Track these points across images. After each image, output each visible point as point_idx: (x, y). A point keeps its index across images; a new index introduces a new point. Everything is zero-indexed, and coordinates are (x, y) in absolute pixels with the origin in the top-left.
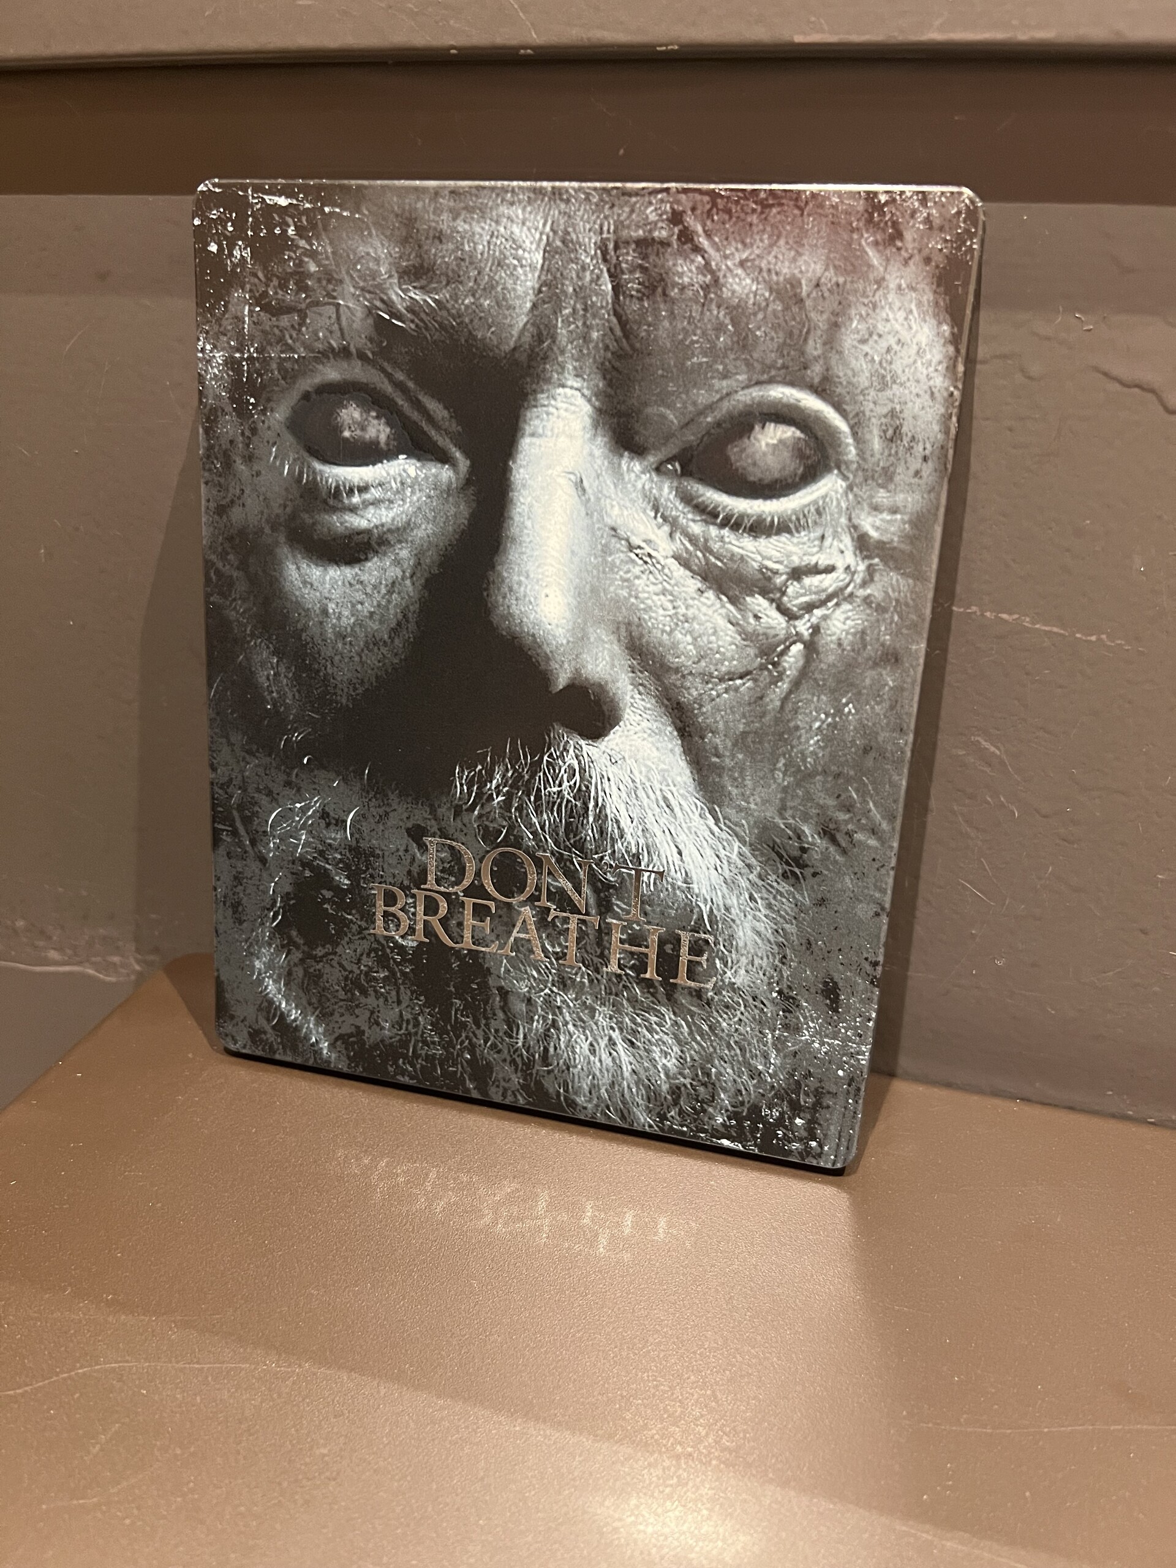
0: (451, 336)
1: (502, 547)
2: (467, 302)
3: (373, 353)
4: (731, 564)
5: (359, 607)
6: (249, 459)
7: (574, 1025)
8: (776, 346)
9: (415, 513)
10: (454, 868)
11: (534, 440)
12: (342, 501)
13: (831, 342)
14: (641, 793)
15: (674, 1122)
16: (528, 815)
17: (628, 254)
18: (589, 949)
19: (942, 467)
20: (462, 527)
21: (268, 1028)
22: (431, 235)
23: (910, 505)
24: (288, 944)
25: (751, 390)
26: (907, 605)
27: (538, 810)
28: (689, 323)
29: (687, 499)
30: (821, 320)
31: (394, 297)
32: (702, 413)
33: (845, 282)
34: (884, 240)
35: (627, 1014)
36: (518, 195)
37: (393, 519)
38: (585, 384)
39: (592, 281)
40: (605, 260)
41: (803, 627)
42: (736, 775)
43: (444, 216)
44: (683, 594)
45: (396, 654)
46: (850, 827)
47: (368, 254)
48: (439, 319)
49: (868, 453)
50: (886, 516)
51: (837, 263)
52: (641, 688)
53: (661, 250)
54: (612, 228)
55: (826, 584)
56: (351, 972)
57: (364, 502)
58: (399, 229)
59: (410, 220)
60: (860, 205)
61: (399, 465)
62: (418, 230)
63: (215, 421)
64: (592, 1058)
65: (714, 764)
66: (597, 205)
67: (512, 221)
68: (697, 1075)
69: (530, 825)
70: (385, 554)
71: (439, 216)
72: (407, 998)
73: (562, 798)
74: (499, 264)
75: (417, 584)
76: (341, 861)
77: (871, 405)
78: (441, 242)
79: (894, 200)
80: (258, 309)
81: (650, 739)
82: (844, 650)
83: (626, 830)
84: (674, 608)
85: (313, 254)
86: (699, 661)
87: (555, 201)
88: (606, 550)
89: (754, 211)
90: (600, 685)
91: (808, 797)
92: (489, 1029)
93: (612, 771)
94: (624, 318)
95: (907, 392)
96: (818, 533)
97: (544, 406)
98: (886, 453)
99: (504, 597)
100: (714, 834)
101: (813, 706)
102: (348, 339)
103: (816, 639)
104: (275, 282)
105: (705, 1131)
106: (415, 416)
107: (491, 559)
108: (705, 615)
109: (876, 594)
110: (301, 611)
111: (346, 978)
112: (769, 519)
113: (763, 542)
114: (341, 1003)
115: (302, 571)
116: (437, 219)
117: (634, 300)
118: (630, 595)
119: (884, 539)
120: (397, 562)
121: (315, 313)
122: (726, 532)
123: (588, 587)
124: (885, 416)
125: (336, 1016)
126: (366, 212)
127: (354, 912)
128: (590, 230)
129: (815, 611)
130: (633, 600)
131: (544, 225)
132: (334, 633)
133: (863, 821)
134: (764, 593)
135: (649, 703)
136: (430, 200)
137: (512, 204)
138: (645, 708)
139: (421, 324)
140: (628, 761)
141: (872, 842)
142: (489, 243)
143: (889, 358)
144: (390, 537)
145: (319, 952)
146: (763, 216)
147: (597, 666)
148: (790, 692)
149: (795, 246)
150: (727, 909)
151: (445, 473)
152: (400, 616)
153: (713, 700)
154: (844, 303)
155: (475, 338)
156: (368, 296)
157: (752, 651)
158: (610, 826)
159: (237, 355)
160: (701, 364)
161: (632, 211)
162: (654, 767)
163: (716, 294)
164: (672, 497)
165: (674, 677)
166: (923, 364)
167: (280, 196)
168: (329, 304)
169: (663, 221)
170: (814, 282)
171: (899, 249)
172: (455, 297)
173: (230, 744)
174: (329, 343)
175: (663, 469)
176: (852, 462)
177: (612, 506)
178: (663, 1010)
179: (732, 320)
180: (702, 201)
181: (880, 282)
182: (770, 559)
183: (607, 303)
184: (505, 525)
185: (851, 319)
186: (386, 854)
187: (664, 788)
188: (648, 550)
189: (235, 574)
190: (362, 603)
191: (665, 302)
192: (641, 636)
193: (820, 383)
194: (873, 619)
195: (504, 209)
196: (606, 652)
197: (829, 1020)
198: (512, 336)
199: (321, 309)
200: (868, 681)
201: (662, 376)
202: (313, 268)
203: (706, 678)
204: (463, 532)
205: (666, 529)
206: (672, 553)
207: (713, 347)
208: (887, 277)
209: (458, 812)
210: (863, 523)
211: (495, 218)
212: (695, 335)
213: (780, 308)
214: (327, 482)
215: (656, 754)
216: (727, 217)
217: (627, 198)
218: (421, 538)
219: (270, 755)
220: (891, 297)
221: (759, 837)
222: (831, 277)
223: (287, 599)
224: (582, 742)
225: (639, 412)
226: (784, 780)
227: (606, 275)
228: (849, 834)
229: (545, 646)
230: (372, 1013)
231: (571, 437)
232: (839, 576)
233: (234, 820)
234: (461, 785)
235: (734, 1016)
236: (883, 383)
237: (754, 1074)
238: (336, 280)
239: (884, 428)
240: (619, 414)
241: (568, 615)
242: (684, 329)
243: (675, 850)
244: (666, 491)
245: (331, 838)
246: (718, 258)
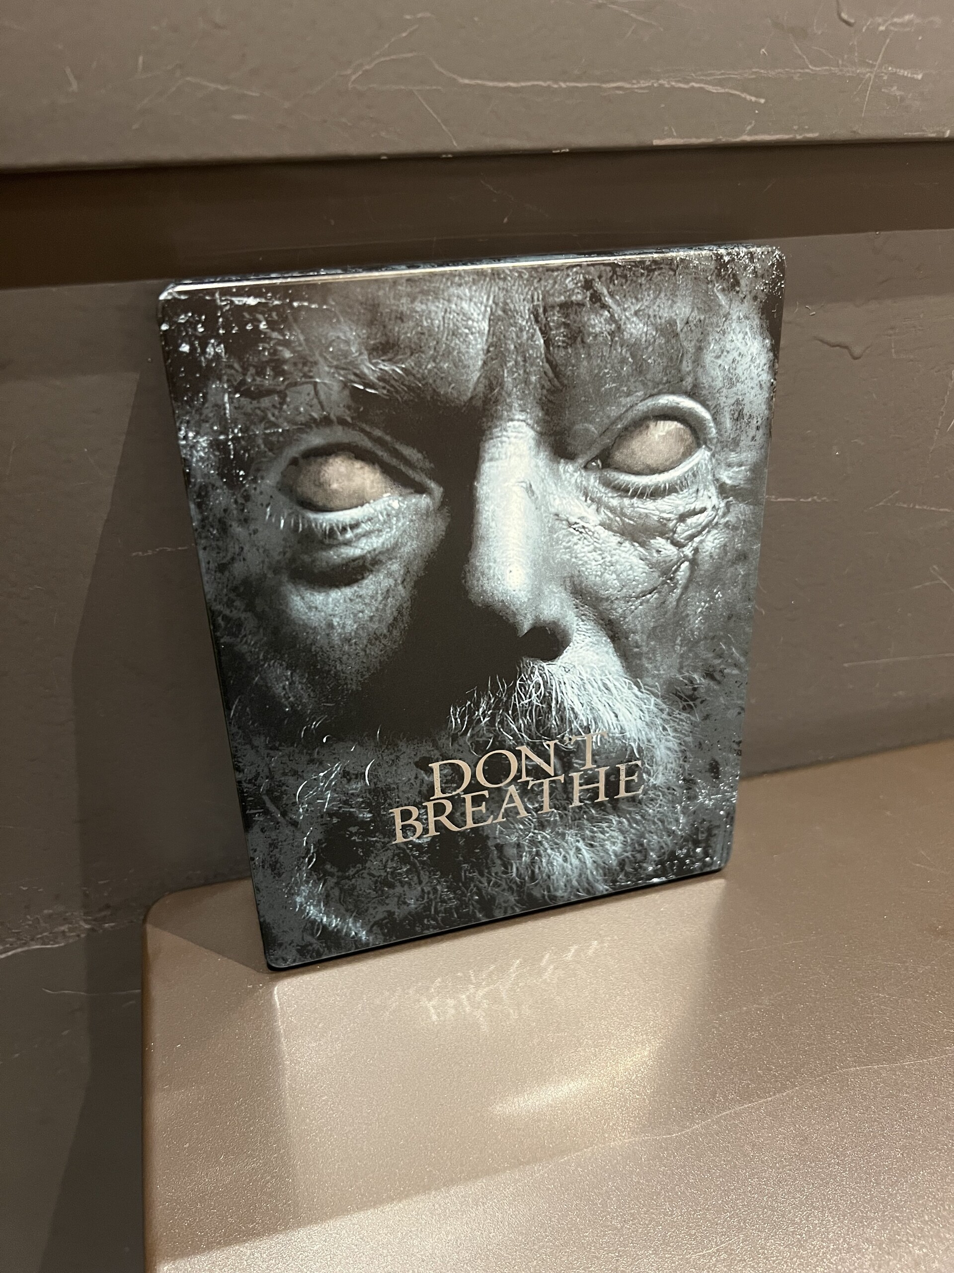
0: (418, 396)
1: (473, 546)
2: (429, 366)
3: (352, 418)
4: (639, 521)
5: (361, 615)
6: (245, 521)
7: (552, 849)
8: (661, 368)
9: (401, 535)
10: (454, 777)
11: (492, 463)
12: (336, 539)
13: (697, 361)
14: (588, 686)
15: (623, 881)
16: (508, 724)
17: (554, 315)
18: (558, 797)
19: (768, 432)
20: (441, 537)
21: (314, 941)
22: (393, 316)
23: (749, 460)
24: (324, 875)
25: (646, 401)
26: (750, 522)
27: (515, 719)
28: (601, 361)
29: (607, 483)
30: (690, 347)
31: (366, 371)
32: (614, 423)
33: (705, 318)
34: (728, 287)
35: (587, 828)
36: (464, 277)
37: (383, 543)
38: (529, 416)
39: (528, 340)
40: (537, 321)
41: (688, 551)
42: (650, 655)
43: (404, 300)
44: (609, 548)
45: (395, 642)
46: (722, 666)
47: (338, 338)
48: (406, 383)
49: (724, 430)
50: (736, 469)
51: (700, 306)
52: (583, 617)
53: (579, 310)
54: (541, 297)
55: (700, 521)
56: (380, 876)
57: (356, 536)
58: (364, 314)
59: (374, 305)
60: (712, 265)
61: (384, 502)
62: (382, 314)
63: (207, 495)
64: (565, 864)
65: (636, 653)
66: (528, 280)
67: (461, 299)
68: (635, 848)
69: (510, 731)
70: (378, 571)
71: (399, 300)
72: (427, 877)
73: (532, 706)
74: (453, 334)
75: (409, 587)
76: (363, 802)
77: (724, 399)
78: (402, 321)
79: (734, 259)
80: (237, 395)
81: (592, 649)
82: (714, 559)
83: (579, 713)
84: (603, 558)
85: (287, 344)
86: (622, 589)
87: (495, 280)
88: (552, 530)
89: (642, 274)
90: (554, 622)
91: (697, 656)
92: (491, 875)
93: (566, 677)
94: (554, 363)
95: (746, 386)
96: (695, 488)
97: (498, 437)
98: (734, 428)
99: (478, 581)
100: (638, 697)
101: (696, 599)
102: (328, 409)
103: (696, 557)
104: (252, 370)
105: (641, 879)
106: (394, 462)
107: (467, 554)
108: (624, 558)
109: (731, 519)
110: (308, 630)
111: (376, 882)
112: (663, 486)
113: (660, 501)
114: (374, 900)
115: (306, 599)
116: (397, 303)
117: (561, 349)
118: (572, 557)
119: (735, 484)
120: (390, 575)
121: (295, 392)
122: (635, 500)
123: (541, 558)
124: (733, 405)
125: (371, 911)
126: (333, 303)
127: (377, 834)
128: (524, 300)
129: (695, 539)
130: (574, 560)
131: (488, 299)
132: (341, 639)
133: (730, 661)
134: (662, 535)
135: (590, 625)
136: (390, 288)
137: (460, 285)
138: (587, 629)
139: (392, 389)
140: (578, 668)
141: (735, 672)
142: (444, 318)
143: (734, 366)
144: (381, 557)
145: (351, 872)
146: (649, 278)
147: (551, 610)
148: (682, 594)
149: (671, 297)
150: (649, 741)
151: (424, 501)
152: (395, 614)
153: (633, 612)
154: (704, 333)
155: (438, 394)
156: (342, 372)
157: (656, 574)
158: (568, 714)
159: (222, 437)
160: (611, 388)
161: (555, 282)
162: (595, 666)
163: (619, 337)
164: (596, 484)
165: (606, 604)
166: (755, 367)
167: (249, 296)
168: (307, 383)
169: (578, 288)
170: (685, 321)
171: (738, 292)
172: (419, 364)
173: (253, 747)
174: (310, 415)
175: (589, 466)
176: (713, 438)
177: (555, 499)
178: (611, 817)
179: (631, 354)
180: (605, 270)
181: (727, 316)
182: (664, 512)
183: (541, 354)
184: (475, 529)
185: (709, 343)
186: (400, 785)
187: (603, 678)
188: (582, 523)
189: (243, 616)
190: (362, 612)
191: (584, 347)
192: (581, 582)
193: (692, 389)
194: (730, 536)
195: (454, 290)
196: (557, 599)
197: (714, 785)
198: (469, 388)
199: (299, 388)
200: (729, 575)
201: (585, 401)
202: (287, 354)
203: (627, 599)
204: (442, 541)
205: (594, 506)
206: (599, 522)
207: (620, 374)
208: (731, 312)
209: (455, 738)
210: (722, 476)
211: (447, 298)
212: (606, 368)
213: (663, 342)
214: (321, 526)
215: (597, 657)
216: (624, 281)
217: (550, 273)
218: (408, 553)
219: (292, 745)
220: (734, 325)
221: (668, 691)
222: (696, 315)
223: (295, 624)
224: (544, 664)
225: (570, 428)
226: (680, 650)
227: (538, 333)
228: (721, 671)
229: (512, 607)
230: (399, 897)
231: (521, 456)
232: (709, 512)
233: (264, 803)
234: (456, 719)
235: (656, 804)
236: (731, 382)
237: (671, 833)
238: (311, 363)
239: (732, 412)
240: (555, 434)
241: (527, 581)
242: (598, 365)
243: (613, 715)
244: (592, 481)
245: (353, 789)
246: (619, 311)
